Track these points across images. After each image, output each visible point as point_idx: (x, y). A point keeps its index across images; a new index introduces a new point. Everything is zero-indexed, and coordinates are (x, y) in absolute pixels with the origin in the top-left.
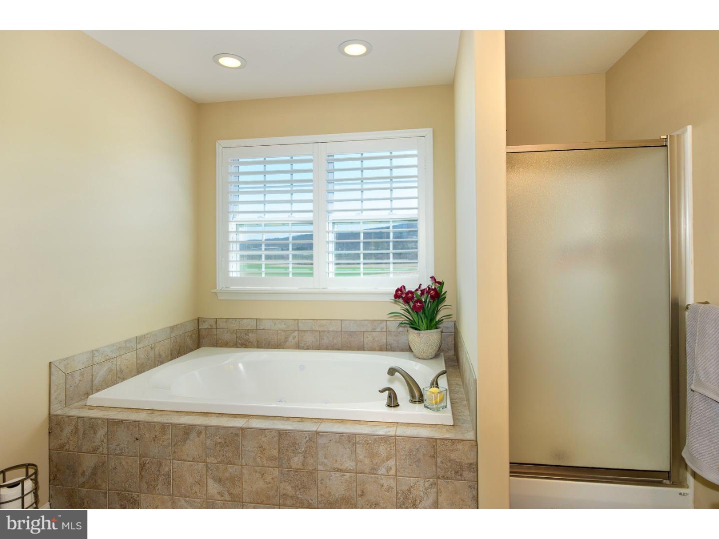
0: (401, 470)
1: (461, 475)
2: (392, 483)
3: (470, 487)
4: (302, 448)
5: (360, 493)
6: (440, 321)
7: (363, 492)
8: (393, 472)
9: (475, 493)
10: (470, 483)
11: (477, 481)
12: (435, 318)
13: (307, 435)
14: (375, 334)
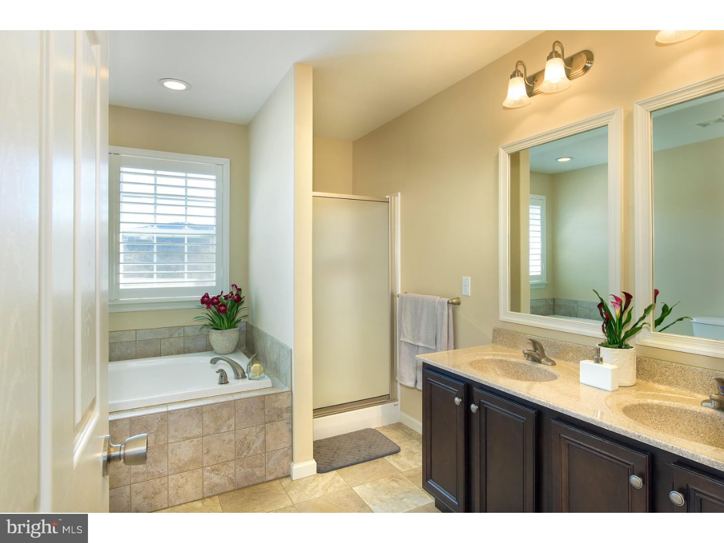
0: (239, 425)
1: (281, 417)
2: (232, 436)
3: (287, 423)
4: (154, 429)
5: (205, 451)
6: (238, 321)
7: (208, 450)
8: (233, 427)
9: (290, 427)
10: (288, 421)
11: (292, 418)
12: (234, 319)
13: (159, 416)
14: (172, 340)
